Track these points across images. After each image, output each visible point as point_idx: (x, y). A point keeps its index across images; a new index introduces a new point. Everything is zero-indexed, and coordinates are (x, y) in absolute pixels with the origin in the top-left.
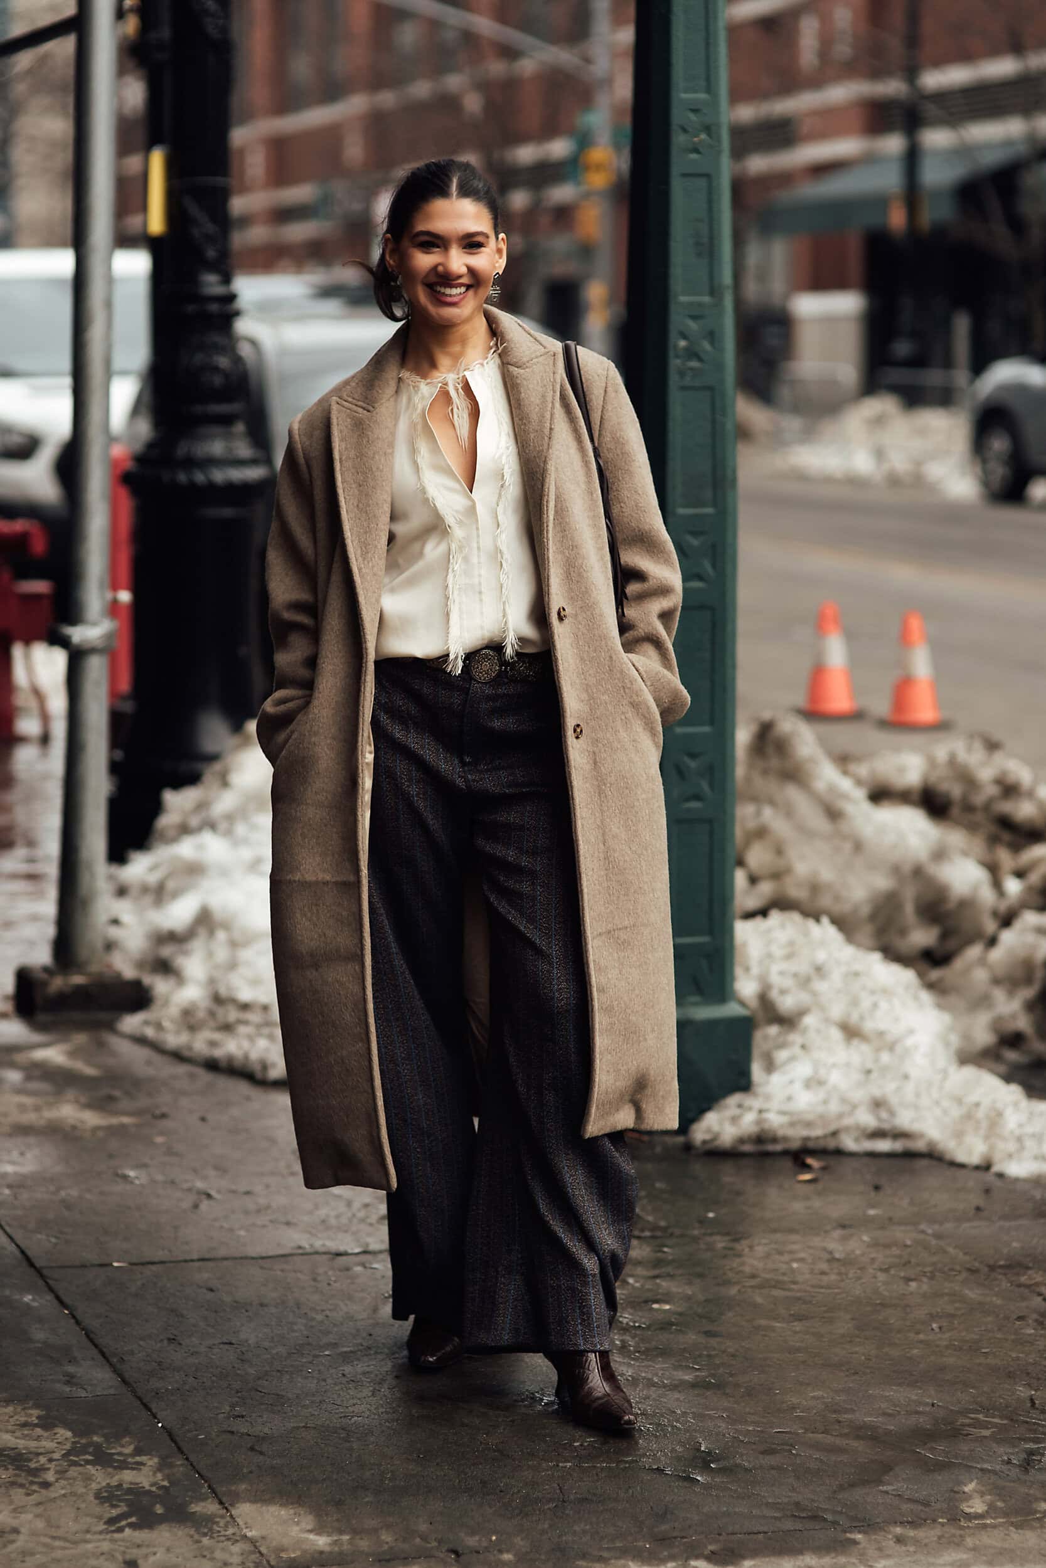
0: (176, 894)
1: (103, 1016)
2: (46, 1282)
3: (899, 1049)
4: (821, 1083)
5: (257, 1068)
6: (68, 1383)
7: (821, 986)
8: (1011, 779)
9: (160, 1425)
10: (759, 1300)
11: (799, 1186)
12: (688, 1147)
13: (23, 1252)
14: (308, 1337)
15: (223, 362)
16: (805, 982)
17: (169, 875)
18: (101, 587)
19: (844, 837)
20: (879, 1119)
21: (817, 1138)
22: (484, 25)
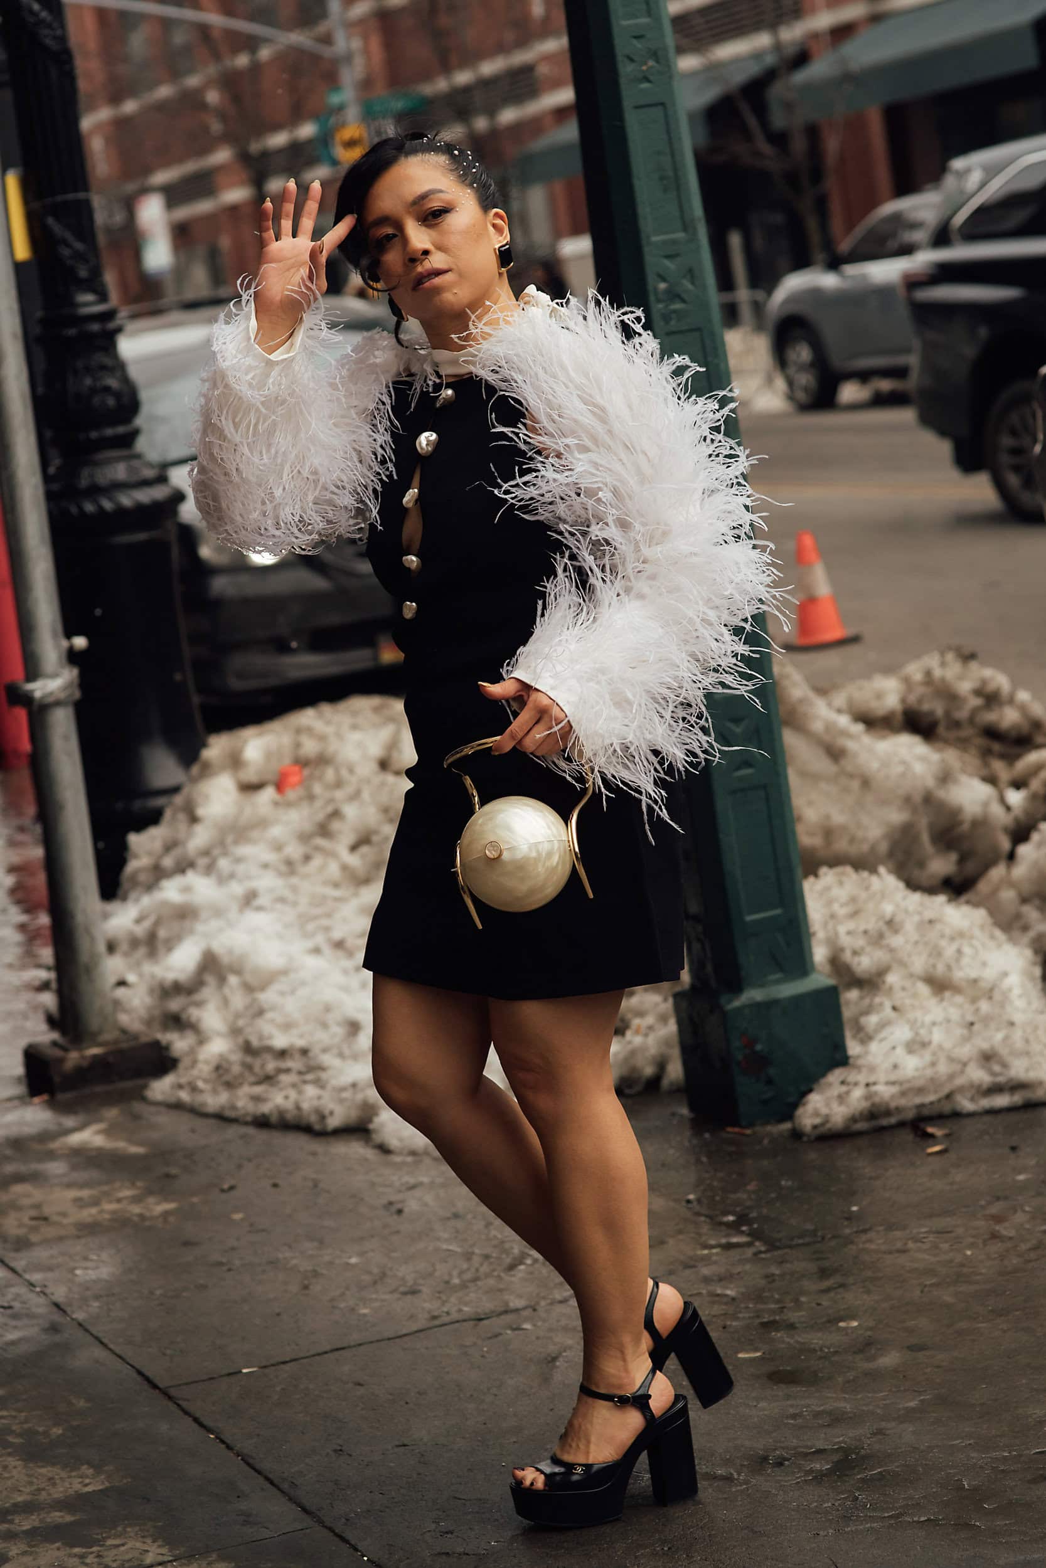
0: (170, 944)
1: (128, 1084)
2: (178, 1405)
3: (997, 996)
4: (924, 1045)
5: (313, 1119)
6: (246, 1523)
7: (896, 941)
8: (991, 687)
9: (365, 1558)
10: (948, 1299)
11: (930, 1159)
12: (797, 1135)
13: (140, 1373)
14: (485, 1424)
15: (113, 382)
16: (877, 939)
17: (157, 923)
18: (55, 635)
19: (851, 776)
20: (993, 1074)
21: (932, 1103)
22: (215, 19)
